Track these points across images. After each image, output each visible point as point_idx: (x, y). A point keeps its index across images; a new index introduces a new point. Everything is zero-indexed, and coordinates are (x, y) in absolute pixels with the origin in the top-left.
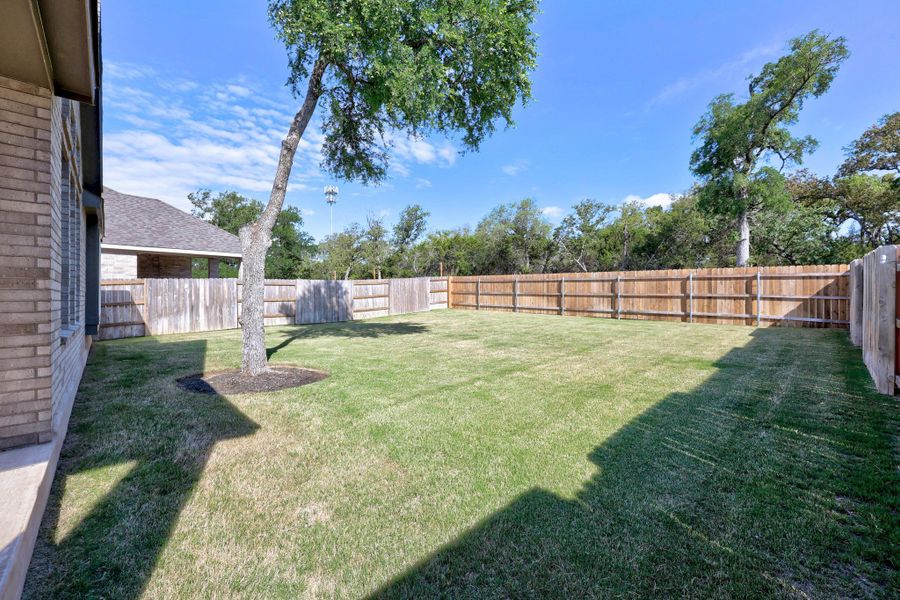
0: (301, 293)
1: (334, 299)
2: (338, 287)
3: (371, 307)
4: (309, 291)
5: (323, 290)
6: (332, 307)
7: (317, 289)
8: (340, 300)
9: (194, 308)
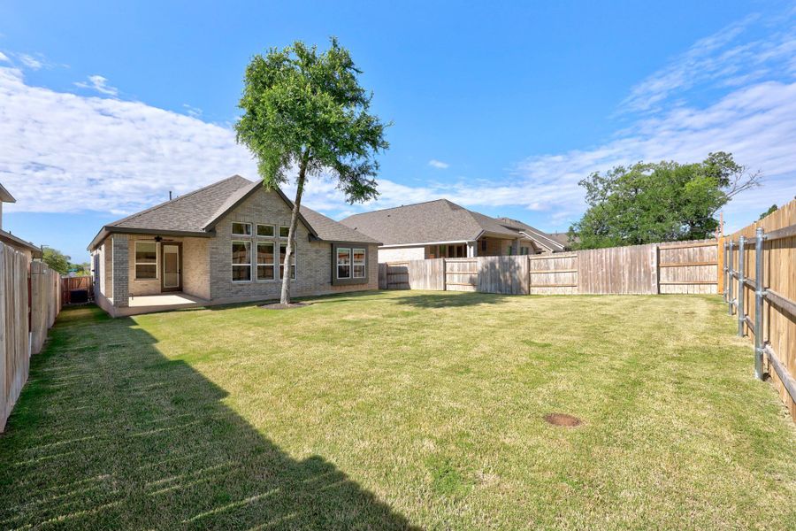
0: (480, 269)
1: (508, 274)
2: (512, 263)
3: (552, 282)
4: (487, 267)
5: (497, 266)
6: (506, 281)
7: (493, 265)
8: (513, 275)
9: (425, 276)
